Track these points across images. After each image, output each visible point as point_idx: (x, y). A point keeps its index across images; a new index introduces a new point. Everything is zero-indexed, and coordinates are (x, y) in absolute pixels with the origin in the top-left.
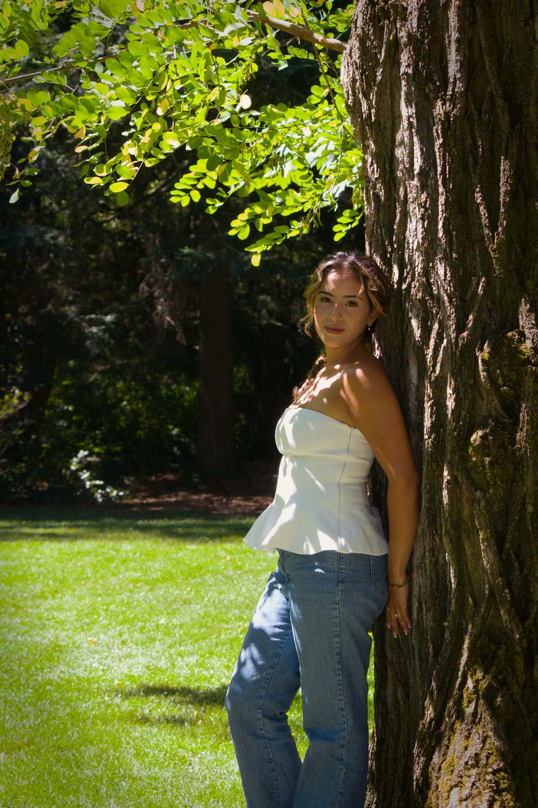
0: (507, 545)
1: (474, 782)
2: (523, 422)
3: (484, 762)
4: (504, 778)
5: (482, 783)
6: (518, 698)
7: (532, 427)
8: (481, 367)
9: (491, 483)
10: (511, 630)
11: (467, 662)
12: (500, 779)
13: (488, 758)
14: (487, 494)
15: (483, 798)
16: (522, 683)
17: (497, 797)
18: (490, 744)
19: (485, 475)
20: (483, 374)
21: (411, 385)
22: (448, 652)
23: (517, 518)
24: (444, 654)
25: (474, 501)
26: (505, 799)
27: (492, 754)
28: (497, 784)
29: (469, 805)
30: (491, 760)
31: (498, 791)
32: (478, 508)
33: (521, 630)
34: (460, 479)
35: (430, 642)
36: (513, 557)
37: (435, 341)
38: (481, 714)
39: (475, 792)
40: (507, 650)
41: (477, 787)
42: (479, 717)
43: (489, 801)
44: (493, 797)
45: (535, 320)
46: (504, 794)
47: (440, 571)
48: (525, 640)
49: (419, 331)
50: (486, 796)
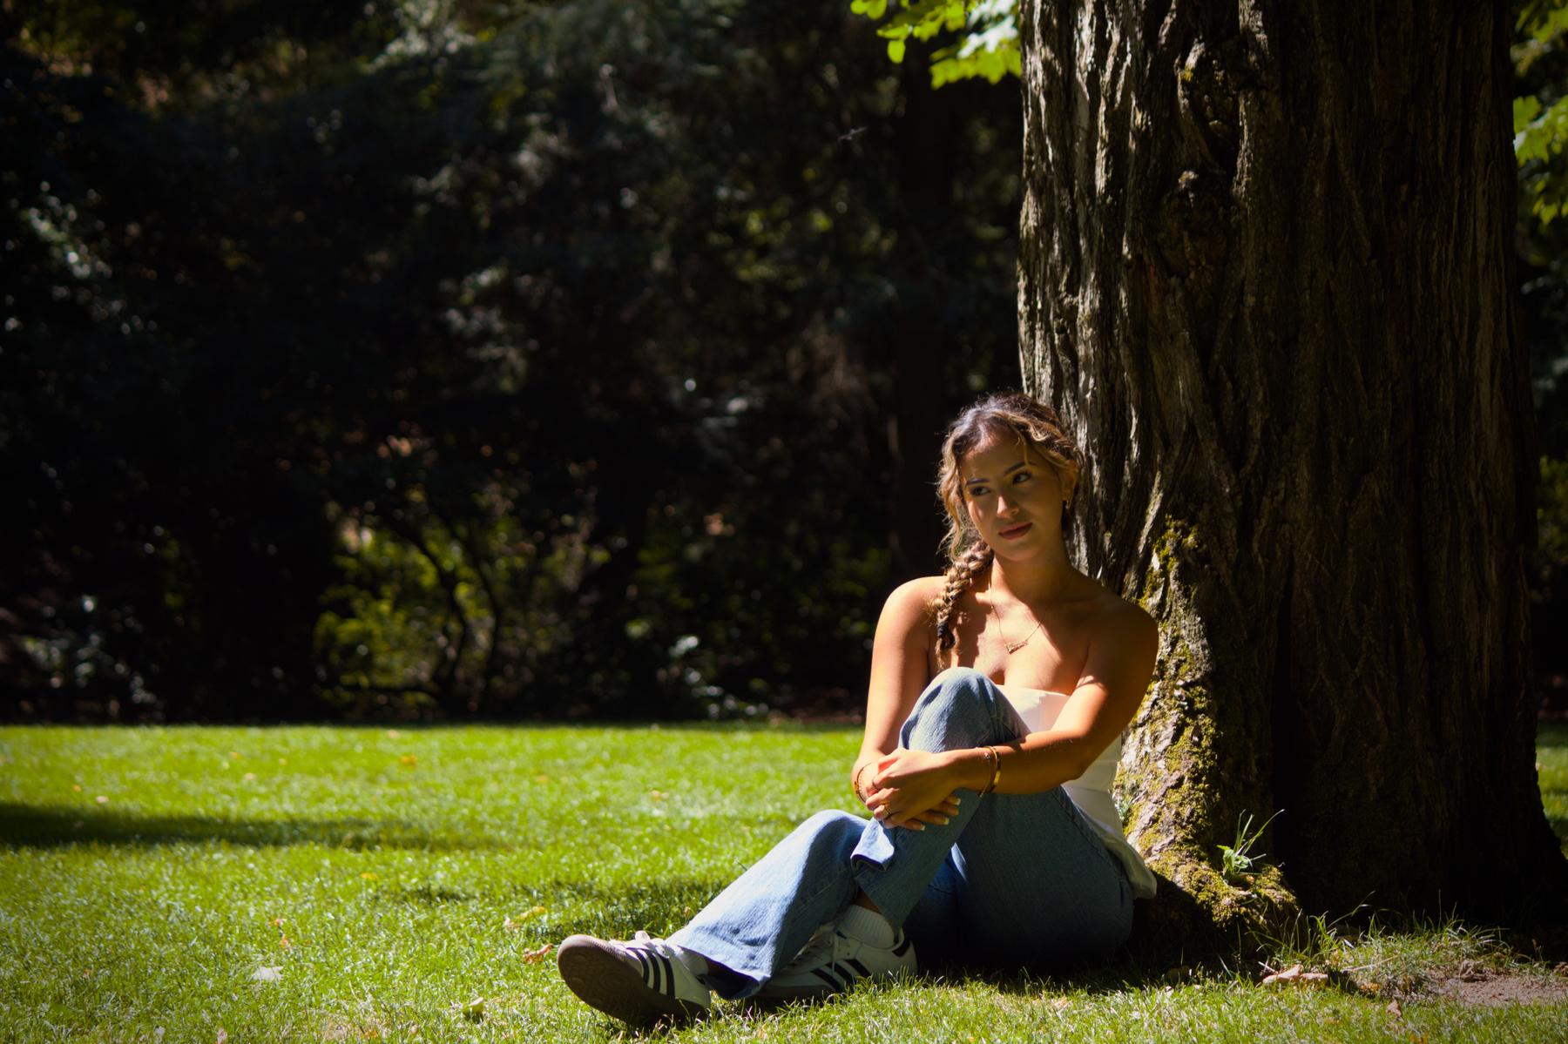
0: (1216, 357)
1: (1156, 700)
2: (1242, 172)
3: (1172, 672)
4: (1201, 695)
5: (1168, 701)
6: (1228, 582)
7: (1255, 178)
8: (1180, 92)
9: (1193, 263)
10: (1219, 480)
11: (1151, 531)
12: (1196, 696)
13: (1178, 666)
14: (1187, 282)
15: (1168, 722)
16: (1234, 560)
17: (1188, 720)
18: (1182, 647)
19: (1183, 250)
20: (1183, 102)
21: (1080, 130)
22: (1125, 520)
23: (1231, 316)
24: (1120, 524)
25: (1166, 291)
26: (1201, 723)
27: (1185, 661)
28: (1191, 702)
29: (1147, 732)
30: (1182, 670)
31: (1191, 712)
32: (1171, 301)
33: (1233, 481)
34: (1146, 258)
35: (1100, 510)
36: (1224, 374)
37: (1115, 60)
38: (1171, 606)
39: (1157, 713)
40: (1212, 511)
41: (1160, 708)
42: (1167, 610)
43: (1176, 724)
44: (1183, 721)
45: (1263, 21)
46: (1200, 717)
47: (1117, 403)
48: (1239, 497)
49: (1093, 48)
50: (1173, 717)
